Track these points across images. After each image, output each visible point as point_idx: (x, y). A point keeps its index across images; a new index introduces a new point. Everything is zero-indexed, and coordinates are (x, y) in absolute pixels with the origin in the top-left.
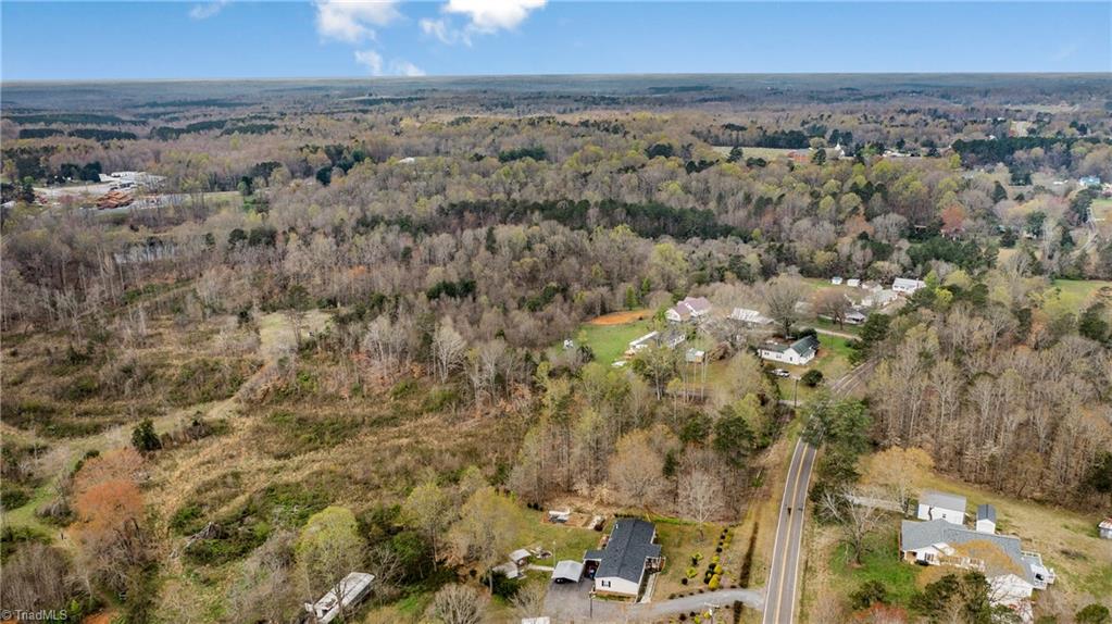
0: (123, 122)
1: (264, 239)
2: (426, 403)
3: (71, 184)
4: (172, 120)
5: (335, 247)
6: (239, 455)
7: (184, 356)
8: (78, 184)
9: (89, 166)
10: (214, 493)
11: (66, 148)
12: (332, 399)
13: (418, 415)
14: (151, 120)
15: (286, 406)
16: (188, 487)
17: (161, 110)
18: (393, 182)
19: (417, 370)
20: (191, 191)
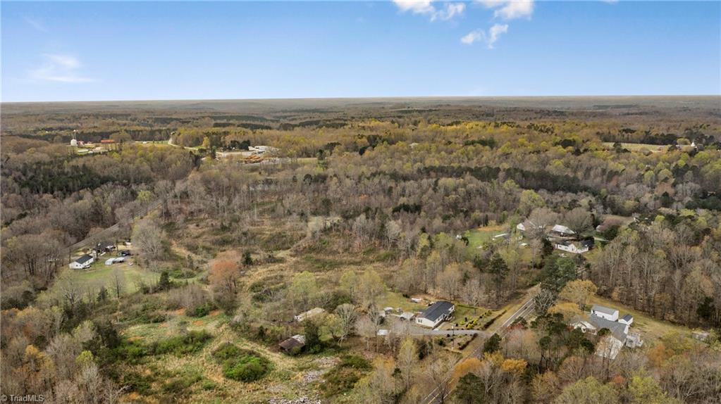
0: (267, 120)
1: (320, 180)
2: (378, 257)
3: (234, 151)
4: (293, 120)
5: (354, 185)
6: (286, 270)
7: (271, 231)
8: (238, 151)
9: (244, 142)
10: (270, 281)
11: (235, 133)
12: (335, 253)
13: (372, 262)
14: (281, 120)
15: (313, 255)
16: (260, 278)
17: (288, 114)
18: (397, 154)
19: (377, 242)
20: (291, 156)
